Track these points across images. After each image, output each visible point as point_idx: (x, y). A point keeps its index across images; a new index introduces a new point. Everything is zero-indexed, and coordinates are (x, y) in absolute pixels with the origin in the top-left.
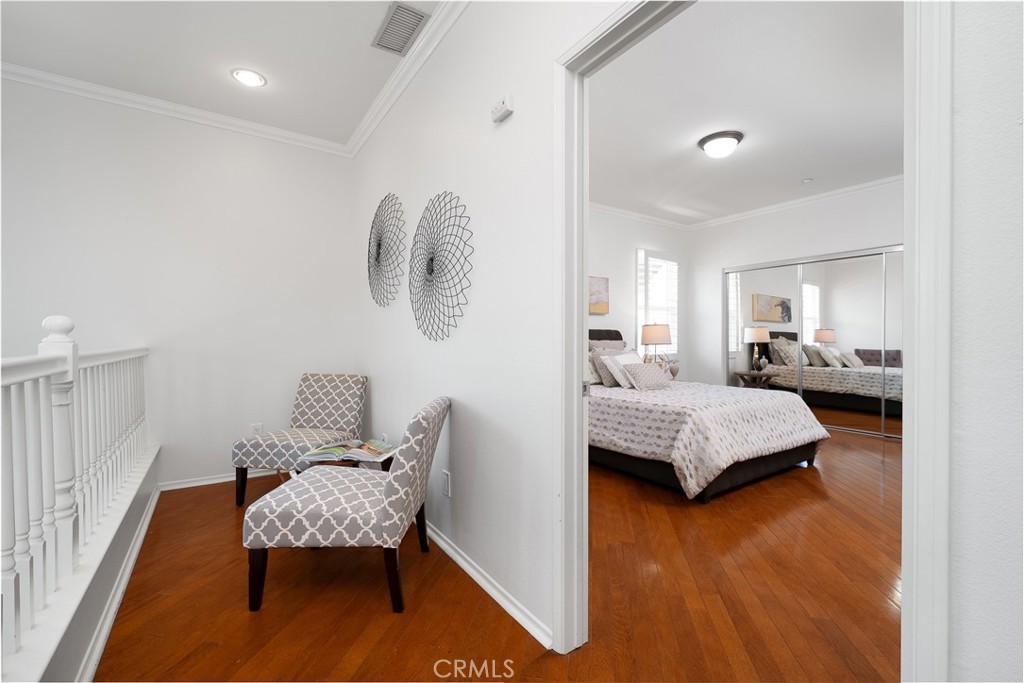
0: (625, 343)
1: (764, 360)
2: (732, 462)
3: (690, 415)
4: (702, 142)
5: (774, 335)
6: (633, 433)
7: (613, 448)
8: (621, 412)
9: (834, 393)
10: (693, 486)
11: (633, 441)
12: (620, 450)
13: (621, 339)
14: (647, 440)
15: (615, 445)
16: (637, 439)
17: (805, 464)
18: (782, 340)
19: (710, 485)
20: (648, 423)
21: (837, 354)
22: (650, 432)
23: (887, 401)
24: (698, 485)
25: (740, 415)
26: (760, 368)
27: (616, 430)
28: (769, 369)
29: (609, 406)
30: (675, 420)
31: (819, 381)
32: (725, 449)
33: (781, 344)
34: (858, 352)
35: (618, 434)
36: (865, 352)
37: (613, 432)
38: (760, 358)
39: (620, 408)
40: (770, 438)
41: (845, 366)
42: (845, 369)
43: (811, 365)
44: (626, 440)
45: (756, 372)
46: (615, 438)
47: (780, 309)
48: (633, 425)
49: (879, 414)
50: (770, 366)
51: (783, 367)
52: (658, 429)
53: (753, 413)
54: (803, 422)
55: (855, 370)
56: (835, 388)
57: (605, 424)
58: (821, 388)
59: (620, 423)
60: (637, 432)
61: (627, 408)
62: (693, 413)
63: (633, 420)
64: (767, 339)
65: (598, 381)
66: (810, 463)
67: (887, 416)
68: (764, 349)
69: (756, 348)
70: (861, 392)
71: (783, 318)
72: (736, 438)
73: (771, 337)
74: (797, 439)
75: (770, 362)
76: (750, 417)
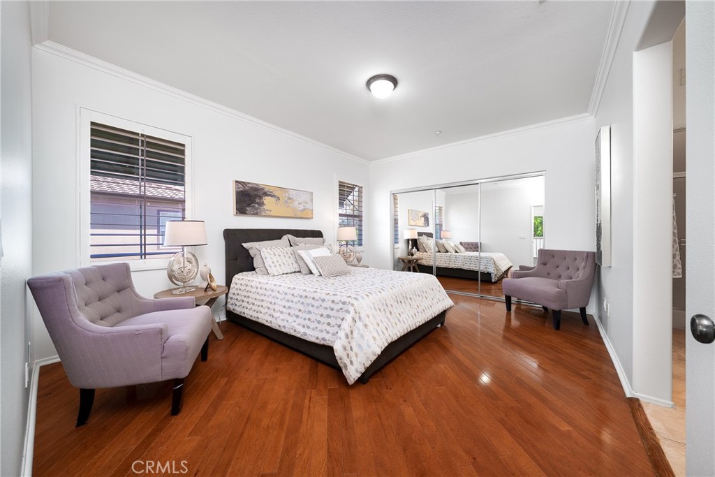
0: (324, 240)
1: (415, 250)
2: (386, 345)
3: (353, 305)
4: (369, 83)
5: (420, 234)
6: (309, 319)
7: (293, 333)
8: (302, 300)
9: (451, 268)
10: (353, 372)
11: (308, 327)
12: (298, 335)
13: (322, 237)
14: (320, 327)
15: (295, 331)
16: (312, 325)
17: (439, 326)
18: (424, 237)
19: (368, 369)
20: (321, 311)
21: (453, 245)
22: (322, 320)
23: (481, 273)
24: (357, 371)
25: (395, 298)
26: (412, 255)
27: (297, 316)
28: (417, 255)
29: (293, 295)
30: (341, 309)
31: (443, 261)
32: (381, 333)
33: (424, 239)
34: (461, 243)
35: (298, 320)
36: (465, 243)
37: (294, 318)
38: (413, 248)
39: (301, 297)
40: (417, 314)
41: (457, 252)
42: (456, 254)
43: (439, 252)
44: (304, 326)
45: (410, 257)
46: (295, 325)
47: (423, 218)
48: (310, 312)
49: (478, 280)
50: (418, 252)
51: (425, 253)
52: (329, 316)
53: (404, 294)
54: (438, 296)
55: (462, 254)
56: (452, 265)
57: (289, 311)
58: (445, 266)
59: (300, 310)
60: (312, 319)
61: (306, 297)
62: (355, 303)
63: (310, 308)
64: (416, 237)
65: (297, 270)
66: (442, 324)
67: (481, 281)
68: (415, 243)
69: (410, 242)
70: (466, 267)
71: (425, 224)
72: (391, 319)
73: (419, 236)
74: (434, 311)
75: (418, 250)
76: (402, 299)
